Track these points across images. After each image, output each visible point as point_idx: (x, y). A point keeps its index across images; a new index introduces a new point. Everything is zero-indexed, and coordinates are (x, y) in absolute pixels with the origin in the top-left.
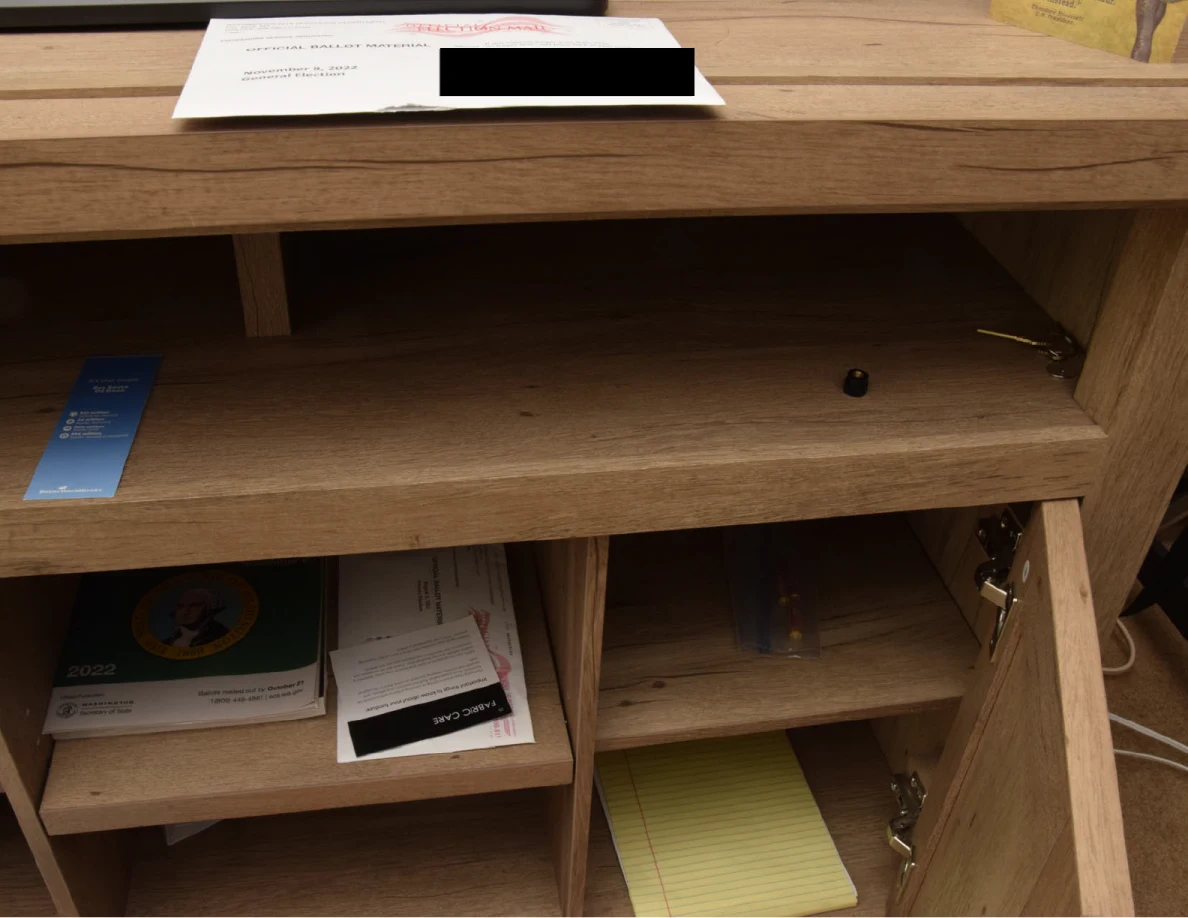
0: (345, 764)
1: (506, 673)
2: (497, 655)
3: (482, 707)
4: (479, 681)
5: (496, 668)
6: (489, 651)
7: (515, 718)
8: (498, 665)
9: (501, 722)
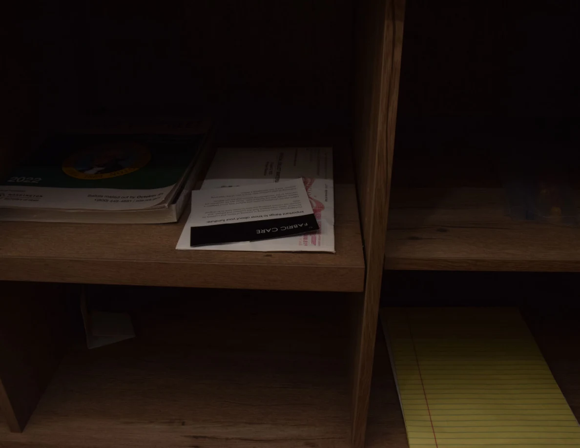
0: (181, 251)
1: (320, 211)
2: (314, 200)
3: (296, 226)
4: (298, 212)
5: (312, 206)
6: (309, 197)
7: (321, 236)
8: (315, 205)
9: (309, 237)
